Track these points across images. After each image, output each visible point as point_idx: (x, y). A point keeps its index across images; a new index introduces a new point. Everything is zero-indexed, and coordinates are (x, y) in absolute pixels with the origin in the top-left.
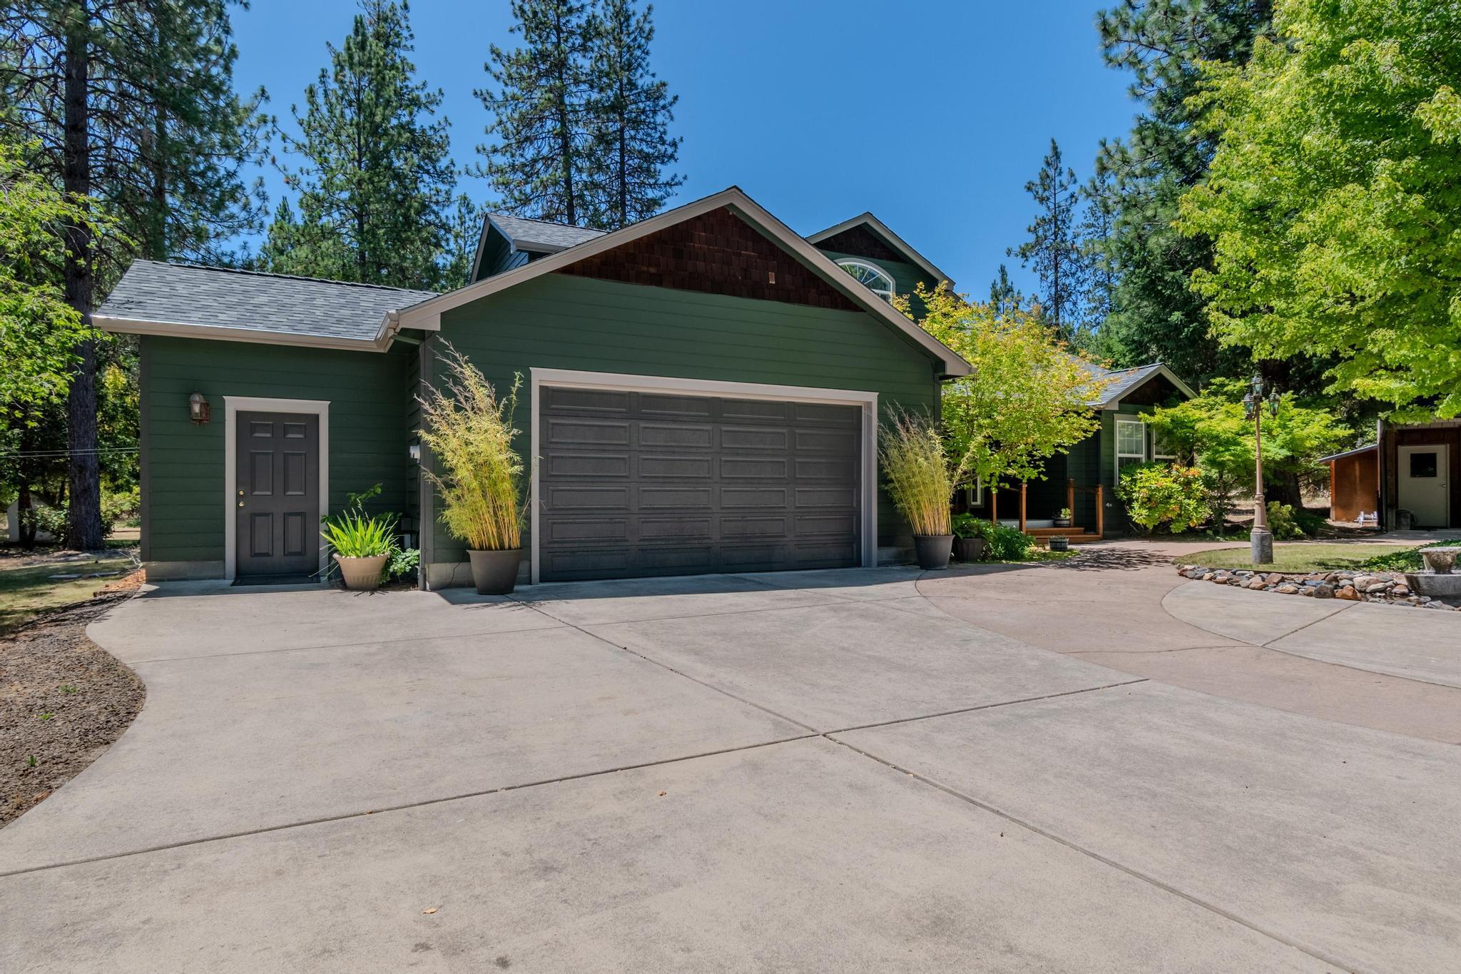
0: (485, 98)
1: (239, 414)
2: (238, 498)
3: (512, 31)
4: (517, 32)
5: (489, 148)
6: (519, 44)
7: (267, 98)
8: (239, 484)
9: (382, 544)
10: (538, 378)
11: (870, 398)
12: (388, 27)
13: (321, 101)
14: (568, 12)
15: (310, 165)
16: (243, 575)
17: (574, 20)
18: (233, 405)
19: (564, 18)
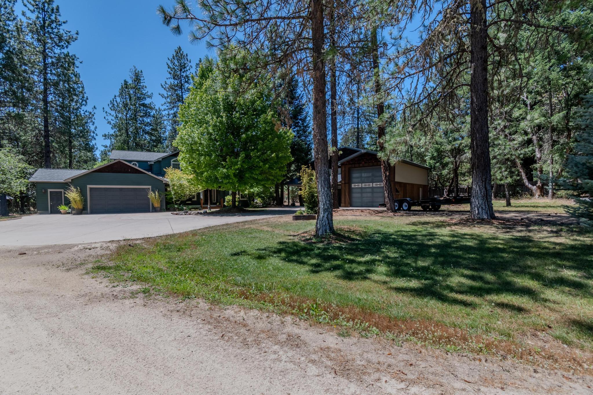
1: (50, 192)
2: (51, 203)
8: (51, 201)
9: (67, 208)
10: (89, 186)
11: (150, 187)
12: (137, 78)
13: (115, 103)
14: (183, 72)
15: (113, 118)
16: (52, 212)
17: (184, 75)
18: (49, 190)
19: (182, 74)
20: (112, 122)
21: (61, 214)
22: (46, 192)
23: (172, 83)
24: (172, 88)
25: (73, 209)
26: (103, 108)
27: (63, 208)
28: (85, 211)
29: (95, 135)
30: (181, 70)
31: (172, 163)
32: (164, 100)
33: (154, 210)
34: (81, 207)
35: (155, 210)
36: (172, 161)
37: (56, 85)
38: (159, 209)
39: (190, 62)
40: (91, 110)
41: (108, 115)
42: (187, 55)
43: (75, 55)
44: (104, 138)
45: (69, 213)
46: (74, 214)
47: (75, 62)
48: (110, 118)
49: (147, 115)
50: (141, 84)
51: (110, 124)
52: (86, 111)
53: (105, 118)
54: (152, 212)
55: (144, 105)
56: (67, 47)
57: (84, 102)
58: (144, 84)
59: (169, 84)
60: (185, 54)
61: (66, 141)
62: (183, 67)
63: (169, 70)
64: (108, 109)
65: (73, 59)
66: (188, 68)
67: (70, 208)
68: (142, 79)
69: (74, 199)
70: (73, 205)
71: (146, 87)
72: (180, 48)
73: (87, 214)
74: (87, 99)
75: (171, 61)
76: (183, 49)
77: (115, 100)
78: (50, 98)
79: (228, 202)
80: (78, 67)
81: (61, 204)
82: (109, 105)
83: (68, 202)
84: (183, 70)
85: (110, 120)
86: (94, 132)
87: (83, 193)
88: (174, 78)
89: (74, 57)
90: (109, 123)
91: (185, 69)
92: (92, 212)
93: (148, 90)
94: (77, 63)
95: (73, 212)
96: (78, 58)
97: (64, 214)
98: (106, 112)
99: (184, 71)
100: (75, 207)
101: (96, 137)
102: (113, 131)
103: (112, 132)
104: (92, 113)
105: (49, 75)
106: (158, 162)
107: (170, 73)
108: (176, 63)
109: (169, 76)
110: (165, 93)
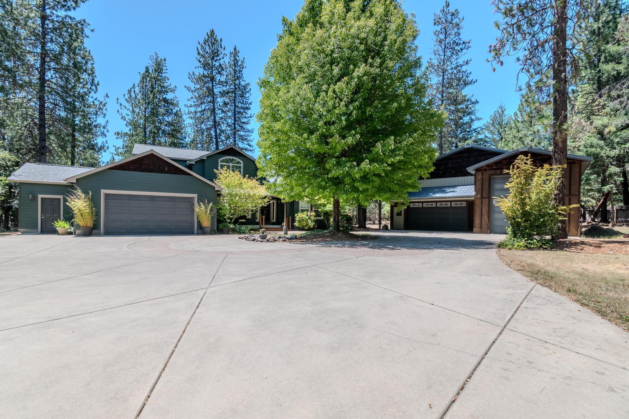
0: (189, 89)
1: (42, 199)
2: (42, 216)
3: (196, 68)
4: (198, 68)
5: (189, 105)
6: (200, 71)
7: (108, 97)
8: (42, 213)
9: (67, 226)
10: (103, 192)
11: (195, 196)
12: (159, 67)
13: (133, 94)
14: (215, 61)
15: (129, 113)
16: (43, 232)
17: (217, 64)
18: (40, 196)
19: (214, 63)
20: (127, 118)
21: (59, 234)
22: (35, 198)
23: (202, 73)
24: (201, 79)
25: (78, 227)
26: (118, 99)
27: (61, 225)
28: (97, 231)
29: (105, 132)
30: (212, 59)
31: (220, 163)
32: (190, 95)
33: (200, 231)
34: (90, 224)
35: (202, 231)
36: (220, 160)
37: (57, 58)
38: (209, 230)
39: (224, 49)
40: (101, 99)
41: (123, 108)
42: (221, 40)
43: (84, 21)
44: (116, 136)
45: (70, 233)
46: (79, 235)
47: (85, 29)
48: (125, 112)
49: (168, 113)
50: (163, 75)
51: (125, 120)
52: (96, 99)
53: (118, 111)
54: (198, 234)
55: (165, 100)
56: (74, 9)
57: (94, 88)
58: (165, 75)
59: (198, 74)
60: (219, 38)
61: (68, 135)
62: (215, 54)
63: (198, 57)
64: (122, 101)
65: (82, 25)
66: (221, 56)
67: (72, 225)
68: (164, 68)
69: (80, 210)
70: (78, 220)
71: (168, 79)
72: (213, 31)
73: (99, 235)
74: (98, 84)
75: (202, 46)
76: (216, 33)
77: (133, 90)
78: (49, 75)
79: (299, 221)
80: (87, 37)
81: (57, 218)
82: (124, 95)
83: (69, 216)
84: (215, 58)
85: (124, 115)
86: (104, 127)
87: (94, 202)
88: (204, 68)
89: (83, 22)
90: (123, 118)
91: (218, 58)
92: (108, 233)
93: (171, 83)
94: (87, 31)
95: (78, 232)
96: (89, 24)
97: (63, 234)
98: (121, 105)
99: (217, 60)
100: (81, 223)
101: (107, 134)
102: (128, 129)
103: (126, 130)
104: (103, 103)
105: (49, 44)
106: (201, 161)
107: (200, 62)
108: (208, 49)
109: (199, 64)
110: (192, 86)
